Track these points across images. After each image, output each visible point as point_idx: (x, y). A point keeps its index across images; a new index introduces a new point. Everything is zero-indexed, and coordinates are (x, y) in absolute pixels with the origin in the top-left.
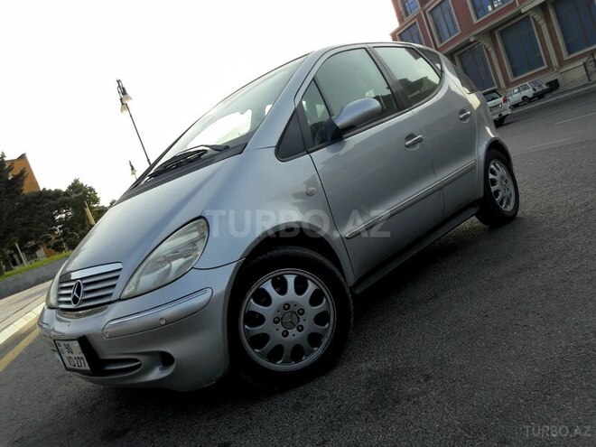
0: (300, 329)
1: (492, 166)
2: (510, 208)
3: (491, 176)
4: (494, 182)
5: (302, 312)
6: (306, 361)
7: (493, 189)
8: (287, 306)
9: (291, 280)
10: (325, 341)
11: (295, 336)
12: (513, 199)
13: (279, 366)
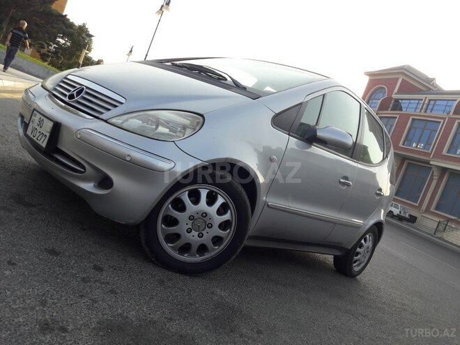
0: (201, 236)
1: (368, 236)
2: (357, 269)
3: (363, 241)
4: (361, 246)
5: (210, 226)
6: (185, 258)
7: (358, 250)
8: (205, 215)
9: (220, 201)
10: (207, 256)
11: (193, 237)
12: (362, 265)
13: (168, 247)
